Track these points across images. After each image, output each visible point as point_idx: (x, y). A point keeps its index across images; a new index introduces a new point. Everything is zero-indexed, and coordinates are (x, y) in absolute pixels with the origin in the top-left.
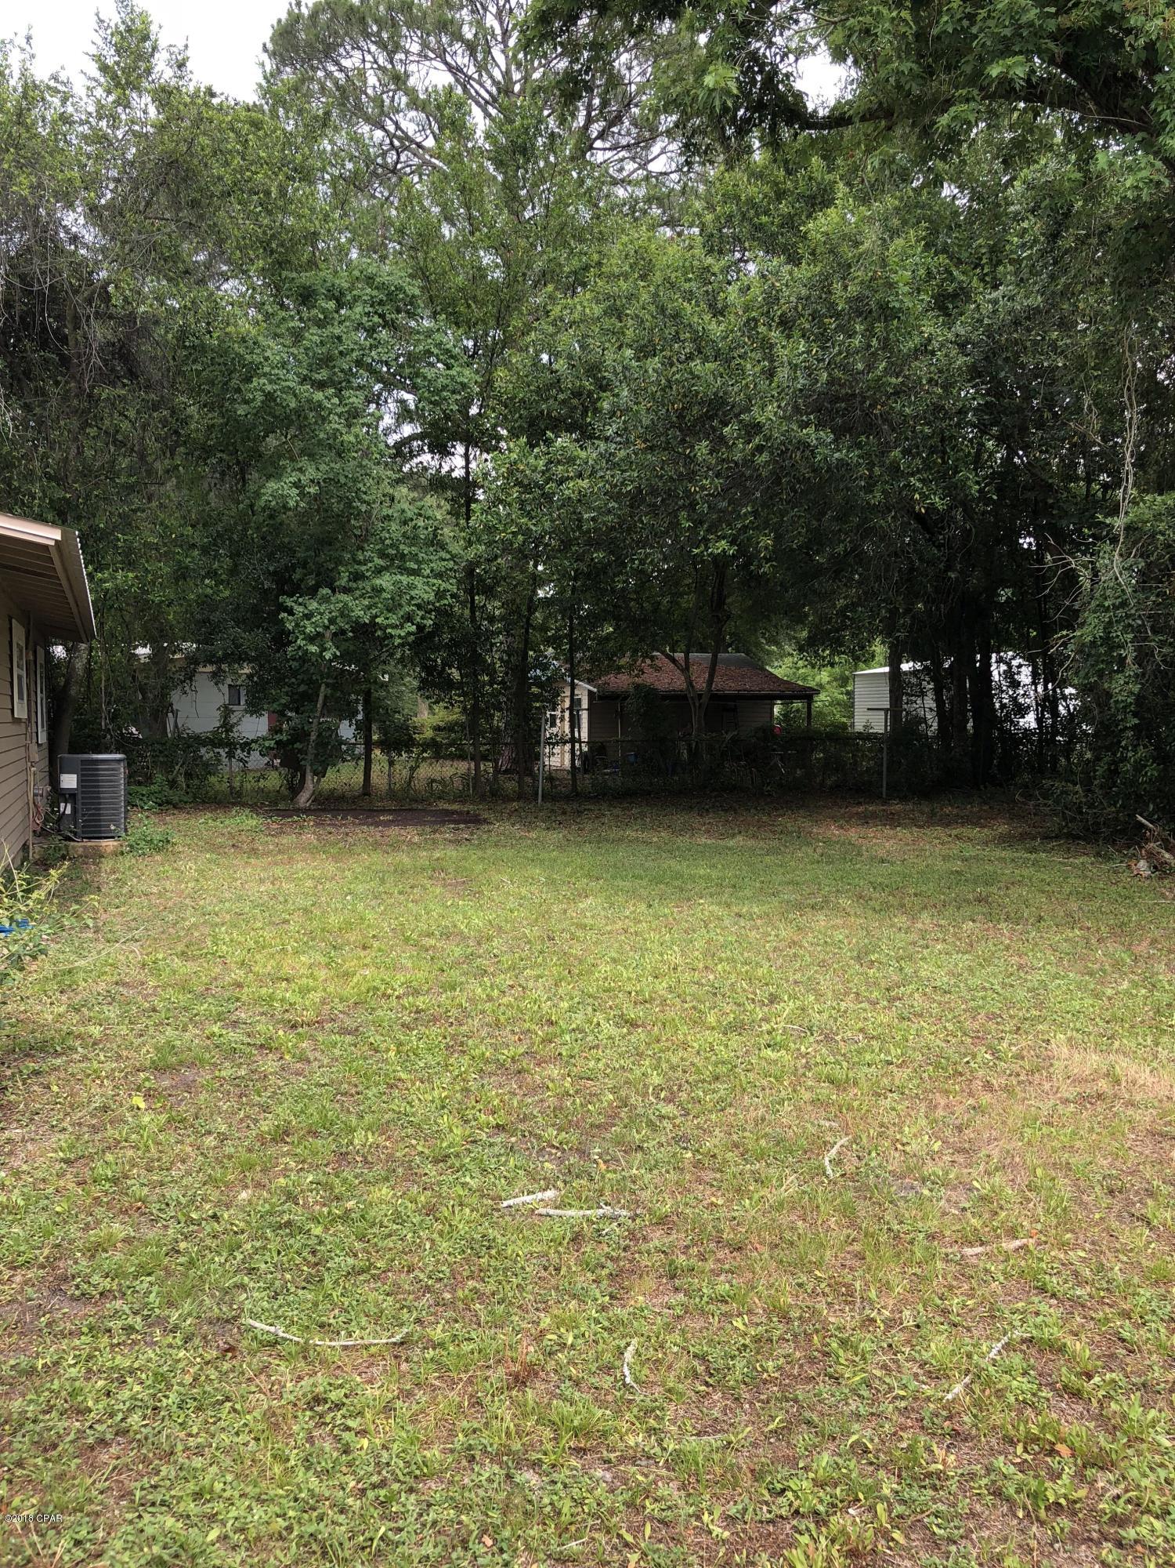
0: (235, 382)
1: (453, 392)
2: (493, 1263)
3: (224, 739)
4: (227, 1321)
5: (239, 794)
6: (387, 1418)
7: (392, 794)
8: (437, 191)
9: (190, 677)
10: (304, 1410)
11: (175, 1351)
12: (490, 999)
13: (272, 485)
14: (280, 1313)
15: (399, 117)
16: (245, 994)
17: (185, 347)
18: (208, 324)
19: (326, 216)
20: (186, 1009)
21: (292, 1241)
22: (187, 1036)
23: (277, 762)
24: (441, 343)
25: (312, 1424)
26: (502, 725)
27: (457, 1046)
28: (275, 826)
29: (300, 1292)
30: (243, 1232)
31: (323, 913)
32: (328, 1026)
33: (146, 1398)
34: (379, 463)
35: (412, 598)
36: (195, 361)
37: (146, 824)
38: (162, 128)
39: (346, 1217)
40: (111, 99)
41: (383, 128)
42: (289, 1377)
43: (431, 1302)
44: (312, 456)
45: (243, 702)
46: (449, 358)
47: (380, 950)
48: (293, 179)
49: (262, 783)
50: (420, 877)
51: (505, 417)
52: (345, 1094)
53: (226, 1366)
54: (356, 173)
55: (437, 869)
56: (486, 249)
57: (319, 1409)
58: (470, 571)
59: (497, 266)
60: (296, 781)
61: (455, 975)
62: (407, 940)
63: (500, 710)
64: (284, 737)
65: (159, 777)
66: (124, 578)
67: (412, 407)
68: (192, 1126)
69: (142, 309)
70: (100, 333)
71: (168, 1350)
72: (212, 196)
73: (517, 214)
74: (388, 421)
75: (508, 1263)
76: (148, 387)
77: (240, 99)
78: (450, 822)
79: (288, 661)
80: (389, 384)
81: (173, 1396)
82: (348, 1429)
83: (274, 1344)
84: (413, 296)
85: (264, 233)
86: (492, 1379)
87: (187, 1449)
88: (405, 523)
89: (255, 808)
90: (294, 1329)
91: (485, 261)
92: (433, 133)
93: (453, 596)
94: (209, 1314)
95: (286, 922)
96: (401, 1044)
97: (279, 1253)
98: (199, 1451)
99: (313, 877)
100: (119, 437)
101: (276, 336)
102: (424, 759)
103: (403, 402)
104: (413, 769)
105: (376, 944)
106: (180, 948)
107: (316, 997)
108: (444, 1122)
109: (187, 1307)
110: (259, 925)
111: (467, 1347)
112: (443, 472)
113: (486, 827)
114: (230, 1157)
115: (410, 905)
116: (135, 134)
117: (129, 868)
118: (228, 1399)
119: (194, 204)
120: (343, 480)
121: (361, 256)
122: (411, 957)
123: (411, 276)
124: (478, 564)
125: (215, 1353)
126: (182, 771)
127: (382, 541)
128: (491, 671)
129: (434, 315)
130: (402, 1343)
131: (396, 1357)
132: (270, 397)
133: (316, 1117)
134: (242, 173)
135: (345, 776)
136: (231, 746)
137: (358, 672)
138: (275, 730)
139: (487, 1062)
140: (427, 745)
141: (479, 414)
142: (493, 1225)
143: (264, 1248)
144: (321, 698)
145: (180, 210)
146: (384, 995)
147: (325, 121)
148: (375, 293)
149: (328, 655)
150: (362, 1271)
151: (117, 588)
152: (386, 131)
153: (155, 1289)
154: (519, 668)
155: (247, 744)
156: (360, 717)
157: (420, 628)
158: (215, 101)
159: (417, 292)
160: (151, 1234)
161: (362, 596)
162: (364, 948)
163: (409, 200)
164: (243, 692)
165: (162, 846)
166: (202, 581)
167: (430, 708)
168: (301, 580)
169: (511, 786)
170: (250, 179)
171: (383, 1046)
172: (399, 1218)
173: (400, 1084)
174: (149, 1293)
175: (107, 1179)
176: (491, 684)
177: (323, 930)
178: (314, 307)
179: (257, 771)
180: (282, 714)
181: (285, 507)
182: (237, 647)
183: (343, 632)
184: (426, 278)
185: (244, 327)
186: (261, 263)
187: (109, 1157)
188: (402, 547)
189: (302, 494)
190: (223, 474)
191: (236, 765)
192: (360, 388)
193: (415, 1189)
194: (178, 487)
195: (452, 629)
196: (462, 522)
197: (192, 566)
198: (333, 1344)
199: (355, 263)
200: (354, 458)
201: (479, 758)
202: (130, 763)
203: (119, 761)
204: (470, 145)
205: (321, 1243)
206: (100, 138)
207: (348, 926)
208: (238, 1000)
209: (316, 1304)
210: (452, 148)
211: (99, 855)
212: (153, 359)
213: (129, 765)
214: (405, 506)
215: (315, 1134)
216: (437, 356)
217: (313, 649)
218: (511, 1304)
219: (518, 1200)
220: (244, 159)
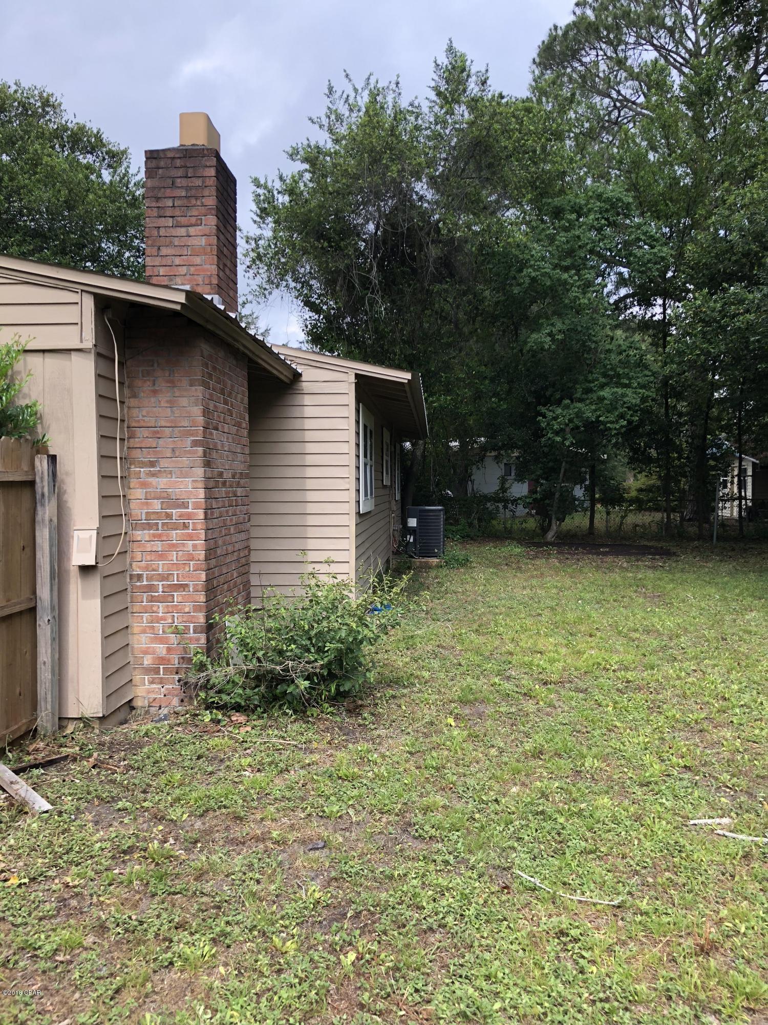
0: (513, 273)
1: (655, 263)
2: (683, 862)
3: (501, 497)
4: (504, 869)
5: (510, 532)
6: (609, 956)
7: (608, 534)
8: (645, 132)
9: (482, 459)
10: (554, 938)
11: (473, 882)
12: (679, 678)
13: (534, 336)
14: (537, 870)
15: (621, 87)
16: (514, 659)
17: (483, 255)
18: (497, 238)
19: (571, 161)
20: (479, 666)
21: (545, 824)
22: (480, 683)
23: (534, 512)
24: (647, 232)
25: (559, 948)
26: (686, 487)
27: (656, 708)
28: (532, 553)
29: (550, 859)
30: (514, 813)
31: (564, 610)
32: (567, 685)
33: (456, 908)
34: (604, 316)
35: (625, 403)
36: (488, 263)
37: (456, 550)
38: (471, 124)
39: (580, 814)
40: (443, 111)
41: (609, 96)
42: (544, 913)
43: (639, 882)
44: (560, 315)
45: (513, 474)
46: (652, 241)
47: (601, 638)
48: (550, 140)
49: (524, 525)
50: (628, 591)
51: (692, 277)
52: (579, 732)
53: (504, 898)
54: (591, 129)
55: (639, 584)
56: (679, 165)
57: (563, 939)
58: (665, 383)
59: (688, 174)
60: (546, 523)
61: (653, 659)
62: (620, 633)
63: (686, 477)
64: (538, 496)
65: (463, 521)
66: (445, 399)
67: (627, 276)
68: (482, 741)
69: (458, 234)
70: (434, 252)
71: (469, 880)
72: (501, 159)
73: (703, 137)
74: (610, 287)
75: (695, 865)
76: (461, 282)
77: (519, 96)
78: (650, 554)
79: (541, 447)
80: (611, 263)
81: (472, 910)
82: (583, 957)
83: (534, 889)
84: (629, 203)
85: (532, 177)
86: (684, 946)
87: (480, 946)
88: (621, 353)
89: (520, 541)
90: (546, 882)
91: (679, 173)
92: (643, 93)
93: (653, 400)
94: (493, 862)
95: (540, 615)
96: (616, 703)
97: (536, 831)
98: (488, 949)
99: (556, 587)
100: (444, 314)
101: (539, 241)
102: (631, 510)
103: (620, 274)
104: (623, 517)
105: (599, 634)
106: (475, 627)
107: (560, 665)
108: (647, 759)
109: (480, 855)
110: (523, 616)
111: (665, 919)
112: (647, 317)
113: (675, 558)
114: (506, 764)
115: (622, 609)
116: (456, 130)
117: (446, 576)
118: (505, 919)
119: (490, 166)
120: (579, 329)
121: (594, 182)
122: (623, 644)
123: (627, 190)
124: (671, 378)
125: (497, 888)
126: (477, 516)
127: (605, 366)
128: (680, 451)
129: (642, 214)
130: (619, 907)
131: (615, 915)
132: (534, 280)
133: (560, 745)
134: (519, 142)
135: (577, 521)
136: (506, 501)
137: (587, 453)
138: (532, 491)
139: (677, 721)
140: (632, 501)
141: (673, 276)
142: (682, 835)
143: (527, 826)
144: (562, 471)
145: (481, 171)
146: (604, 668)
147: (572, 99)
148: (603, 205)
149: (567, 443)
150: (591, 852)
151: (440, 406)
152: (612, 98)
153: (461, 840)
154: (700, 447)
155: (515, 500)
156: (587, 483)
157: (630, 422)
158: (504, 101)
159: (631, 200)
160: (459, 806)
161: (591, 403)
162: (591, 636)
163: (628, 139)
164: (513, 468)
165: (464, 563)
166: (490, 399)
167: (635, 476)
168: (551, 395)
169: (692, 530)
170: (524, 144)
171: (604, 703)
172: (615, 820)
173: (616, 730)
174: (457, 842)
175: (433, 767)
176: (679, 458)
177: (563, 622)
178: (563, 219)
179: (520, 517)
180: (537, 481)
181: (542, 349)
182: (511, 439)
183: (577, 427)
184: (636, 190)
185: (519, 236)
186: (529, 196)
187: (434, 754)
188: (618, 369)
189: (553, 340)
190: (504, 331)
191: (508, 514)
192: (592, 267)
193: (626, 802)
194: (477, 342)
195: (652, 423)
196: (660, 350)
197: (484, 390)
198: (572, 897)
199: (590, 187)
200: (587, 314)
201: (669, 510)
202: (446, 512)
203: (440, 510)
204: (669, 96)
205: (563, 828)
206: (437, 136)
207: (580, 621)
208: (510, 663)
209: (560, 869)
210: (656, 101)
211: (429, 567)
212: (463, 264)
213: (446, 513)
214: (621, 342)
215: (560, 756)
216: (644, 241)
217: (558, 439)
218: (697, 894)
219: (702, 821)
220: (520, 133)
